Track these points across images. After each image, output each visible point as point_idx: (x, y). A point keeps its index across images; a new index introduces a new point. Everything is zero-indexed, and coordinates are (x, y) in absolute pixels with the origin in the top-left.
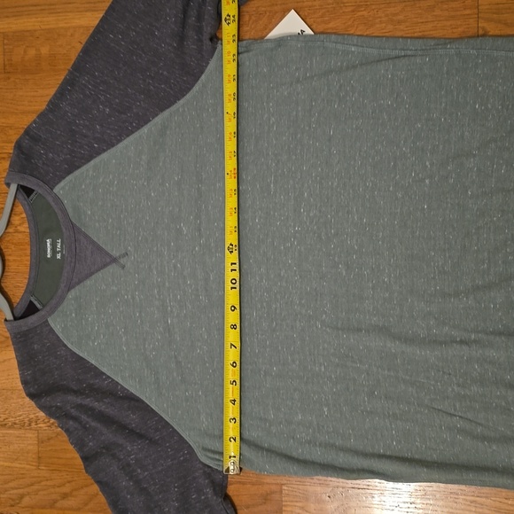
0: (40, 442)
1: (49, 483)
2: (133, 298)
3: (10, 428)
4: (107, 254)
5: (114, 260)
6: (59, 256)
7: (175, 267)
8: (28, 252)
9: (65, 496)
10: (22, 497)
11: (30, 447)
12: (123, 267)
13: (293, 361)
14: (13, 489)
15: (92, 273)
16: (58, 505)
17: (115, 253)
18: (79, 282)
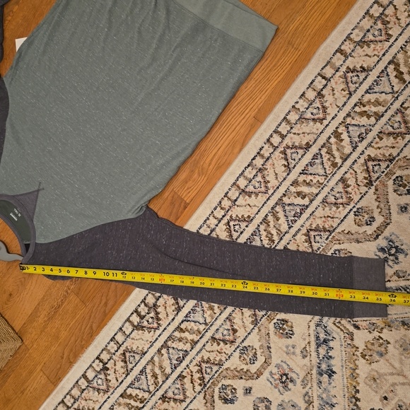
0: (77, 294)
1: (95, 308)
2: (57, 195)
3: (62, 305)
4: (34, 192)
5: (38, 191)
6: (20, 215)
7: (59, 165)
8: (9, 228)
9: (106, 304)
10: (91, 327)
11: (76, 302)
12: (43, 189)
13: (130, 141)
14: (85, 329)
15: (35, 205)
16: (107, 311)
17: (36, 188)
18: (34, 213)
